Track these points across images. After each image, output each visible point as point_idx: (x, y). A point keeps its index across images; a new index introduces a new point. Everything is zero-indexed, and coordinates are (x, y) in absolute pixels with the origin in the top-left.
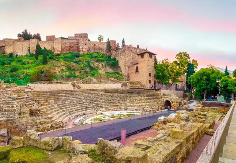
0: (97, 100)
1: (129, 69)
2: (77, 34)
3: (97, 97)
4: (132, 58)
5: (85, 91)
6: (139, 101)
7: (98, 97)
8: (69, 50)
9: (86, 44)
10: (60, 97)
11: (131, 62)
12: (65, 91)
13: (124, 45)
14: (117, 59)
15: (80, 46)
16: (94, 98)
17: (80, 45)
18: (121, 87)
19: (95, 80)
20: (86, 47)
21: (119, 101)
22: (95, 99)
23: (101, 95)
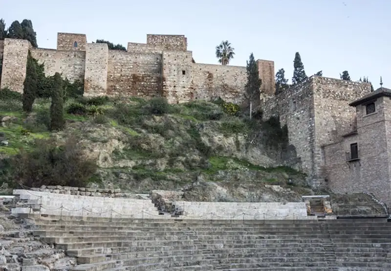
0: (240, 256)
1: (324, 153)
2: (153, 36)
3: (236, 247)
4: (334, 117)
5: (196, 224)
6: (378, 261)
7: (240, 247)
8: (133, 88)
9: (184, 72)
10: (124, 238)
11: (330, 130)
12: (137, 221)
13: (299, 74)
14: (282, 123)
15: (168, 78)
16: (227, 248)
17: (166, 72)
18: (309, 214)
19: (223, 191)
20: (183, 81)
21: (311, 263)
22: (231, 251)
23: (247, 240)
